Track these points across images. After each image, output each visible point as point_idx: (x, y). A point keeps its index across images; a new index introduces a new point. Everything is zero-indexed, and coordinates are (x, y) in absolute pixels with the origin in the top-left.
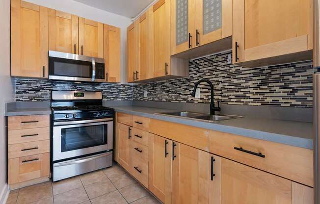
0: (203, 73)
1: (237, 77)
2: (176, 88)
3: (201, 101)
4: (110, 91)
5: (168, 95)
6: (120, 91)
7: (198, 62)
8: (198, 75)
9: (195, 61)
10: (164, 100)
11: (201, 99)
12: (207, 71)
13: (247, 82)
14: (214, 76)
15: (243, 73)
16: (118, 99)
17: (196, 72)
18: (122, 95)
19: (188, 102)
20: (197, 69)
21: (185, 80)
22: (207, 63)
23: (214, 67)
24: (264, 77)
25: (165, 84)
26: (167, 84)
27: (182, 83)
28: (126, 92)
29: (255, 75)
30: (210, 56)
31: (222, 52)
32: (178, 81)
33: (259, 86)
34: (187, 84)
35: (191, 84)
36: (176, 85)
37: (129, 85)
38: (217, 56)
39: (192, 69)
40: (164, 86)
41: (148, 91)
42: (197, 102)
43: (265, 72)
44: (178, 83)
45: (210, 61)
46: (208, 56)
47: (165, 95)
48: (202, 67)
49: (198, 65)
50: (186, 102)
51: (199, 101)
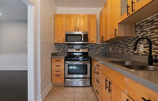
0: (146, 32)
2: (127, 45)
3: (144, 54)
4: (93, 48)
5: (122, 50)
6: (98, 48)
7: (142, 24)
8: (142, 34)
9: (140, 24)
10: (120, 52)
11: (144, 52)
12: (149, 30)
14: (155, 34)
16: (97, 52)
17: (140, 32)
18: (99, 50)
19: (135, 54)
20: (141, 29)
22: (149, 23)
23: (155, 26)
25: (121, 42)
26: (122, 42)
27: (131, 41)
28: (101, 48)
30: (151, 18)
32: (128, 40)
36: (127, 42)
37: (103, 44)
39: (138, 30)
40: (120, 44)
41: (112, 47)
42: (141, 55)
44: (128, 41)
46: (149, 18)
47: (120, 50)
48: (145, 27)
49: (142, 27)
50: (133, 54)
51: (143, 54)
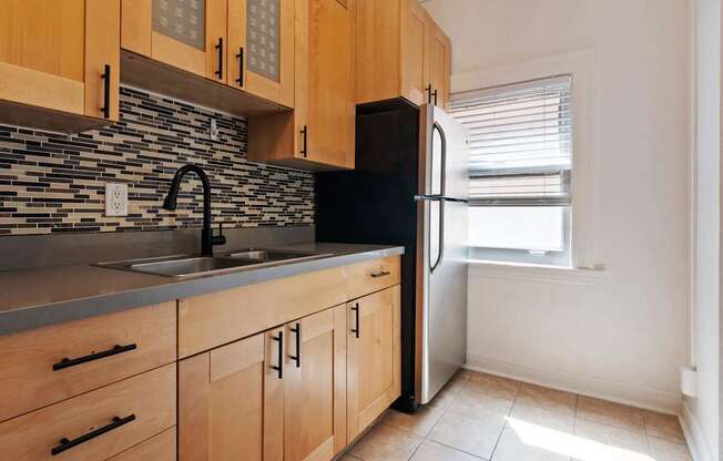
0: (138, 140)
1: (226, 171)
3: (131, 224)
8: (118, 139)
11: (130, 217)
12: (154, 138)
13: (241, 184)
14: (174, 158)
15: (235, 166)
21: (44, 140)
22: (155, 114)
23: (174, 134)
24: (261, 181)
29: (253, 175)
30: (164, 100)
31: (198, 107)
33: (255, 195)
34: (61, 161)
35: (82, 164)
38: (186, 109)
42: (113, 228)
43: (263, 173)
45: (166, 112)
46: (156, 96)
48: (134, 118)
50: (48, 230)
51: (124, 223)
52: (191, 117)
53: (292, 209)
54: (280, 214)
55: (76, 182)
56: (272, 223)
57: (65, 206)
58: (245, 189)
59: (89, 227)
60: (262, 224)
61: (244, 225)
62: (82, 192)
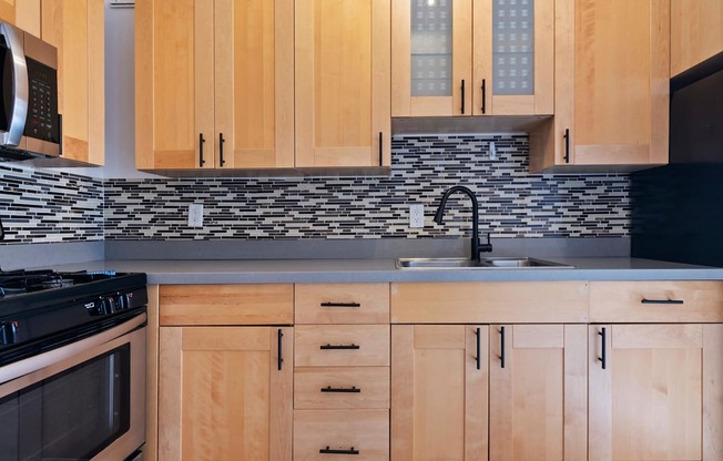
0: (431, 172)
1: (505, 186)
2: (347, 202)
3: (427, 233)
5: (312, 221)
7: (417, 144)
8: (418, 173)
9: (410, 141)
10: (292, 233)
11: (426, 228)
12: (442, 169)
13: (523, 196)
15: (515, 180)
17: (410, 166)
19: (387, 236)
20: (416, 160)
21: (377, 182)
22: (442, 150)
23: (458, 162)
24: (548, 192)
25: (301, 187)
26: (312, 188)
27: (367, 188)
29: (536, 186)
30: (450, 137)
31: (477, 135)
32: (352, 182)
33: (539, 207)
34: (385, 194)
35: (397, 194)
36: (347, 192)
38: (467, 140)
39: (401, 158)
40: (294, 193)
41: (209, 205)
42: (415, 236)
43: (549, 183)
44: (354, 188)
45: (450, 147)
46: (443, 136)
47: (297, 220)
48: (428, 156)
49: (416, 153)
50: (379, 236)
51: (421, 233)
52: (472, 146)
53: (591, 218)
54: (573, 224)
55: (394, 206)
56: (564, 234)
57: (388, 221)
58: (527, 201)
59: (401, 235)
60: (549, 235)
61: (526, 235)
62: (397, 212)
